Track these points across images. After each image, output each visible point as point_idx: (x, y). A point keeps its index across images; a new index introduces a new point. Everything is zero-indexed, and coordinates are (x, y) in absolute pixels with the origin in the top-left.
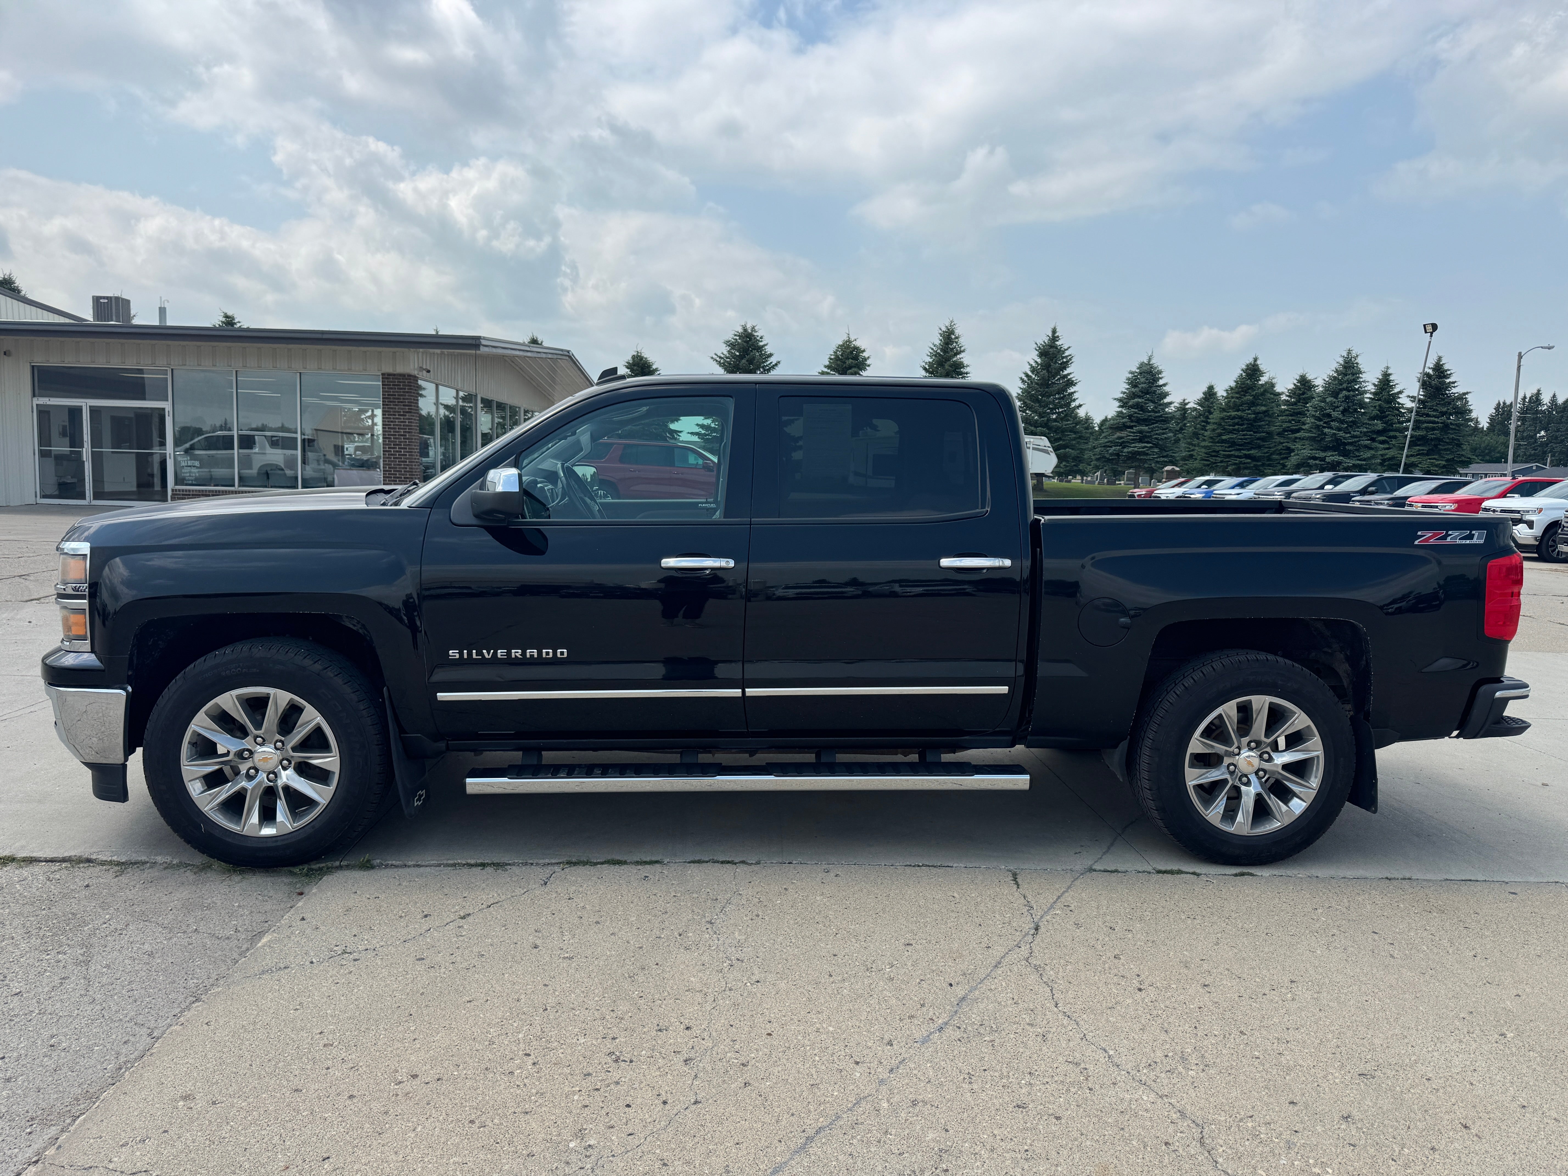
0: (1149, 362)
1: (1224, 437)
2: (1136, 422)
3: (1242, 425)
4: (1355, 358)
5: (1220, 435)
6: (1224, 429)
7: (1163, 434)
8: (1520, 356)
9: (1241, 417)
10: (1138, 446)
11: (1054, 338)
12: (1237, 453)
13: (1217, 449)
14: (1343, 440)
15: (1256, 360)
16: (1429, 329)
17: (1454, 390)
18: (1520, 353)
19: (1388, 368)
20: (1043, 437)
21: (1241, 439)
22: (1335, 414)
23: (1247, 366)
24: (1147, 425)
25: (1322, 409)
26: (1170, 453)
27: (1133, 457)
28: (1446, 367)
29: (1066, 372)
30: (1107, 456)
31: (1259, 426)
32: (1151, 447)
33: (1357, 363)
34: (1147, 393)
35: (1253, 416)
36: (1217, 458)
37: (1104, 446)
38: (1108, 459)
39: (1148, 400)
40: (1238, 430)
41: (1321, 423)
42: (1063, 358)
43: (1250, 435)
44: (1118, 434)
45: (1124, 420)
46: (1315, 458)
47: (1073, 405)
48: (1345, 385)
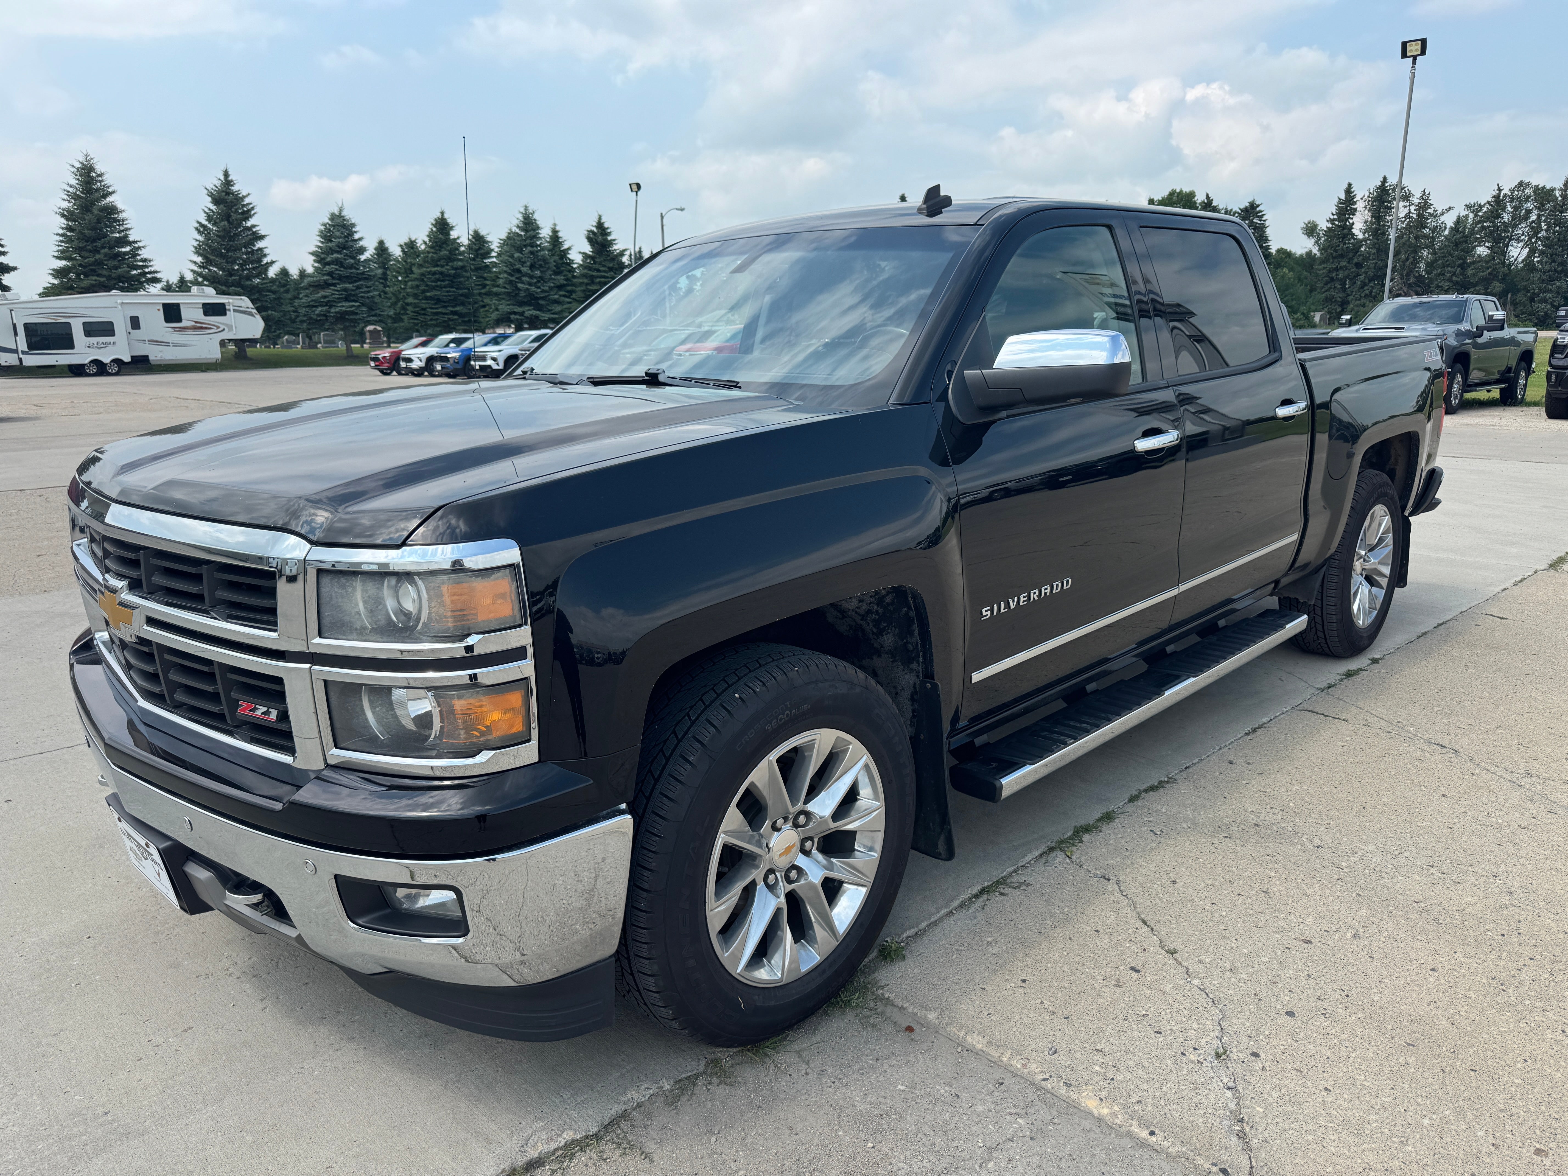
0: (340, 213)
1: (428, 294)
2: (338, 279)
3: (443, 281)
4: (533, 214)
5: (424, 292)
6: (427, 285)
7: (369, 292)
8: (662, 217)
9: (441, 273)
10: (344, 306)
11: (228, 182)
12: (444, 310)
13: (424, 306)
14: (536, 295)
15: (442, 213)
16: (635, 187)
17: (615, 247)
18: (662, 214)
19: (555, 225)
20: (243, 298)
21: (445, 296)
22: (525, 269)
23: (436, 220)
24: (350, 283)
25: (512, 264)
26: (378, 312)
27: (342, 317)
28: (606, 225)
29: (249, 224)
30: (315, 317)
31: (460, 282)
32: (359, 306)
33: (535, 220)
34: (344, 247)
35: (453, 272)
36: (426, 317)
37: (308, 306)
38: (316, 320)
39: (346, 255)
40: (441, 287)
41: (513, 278)
42: (244, 206)
43: (454, 292)
44: (322, 293)
45: (326, 277)
46: (515, 313)
47: (265, 261)
48: (528, 241)
